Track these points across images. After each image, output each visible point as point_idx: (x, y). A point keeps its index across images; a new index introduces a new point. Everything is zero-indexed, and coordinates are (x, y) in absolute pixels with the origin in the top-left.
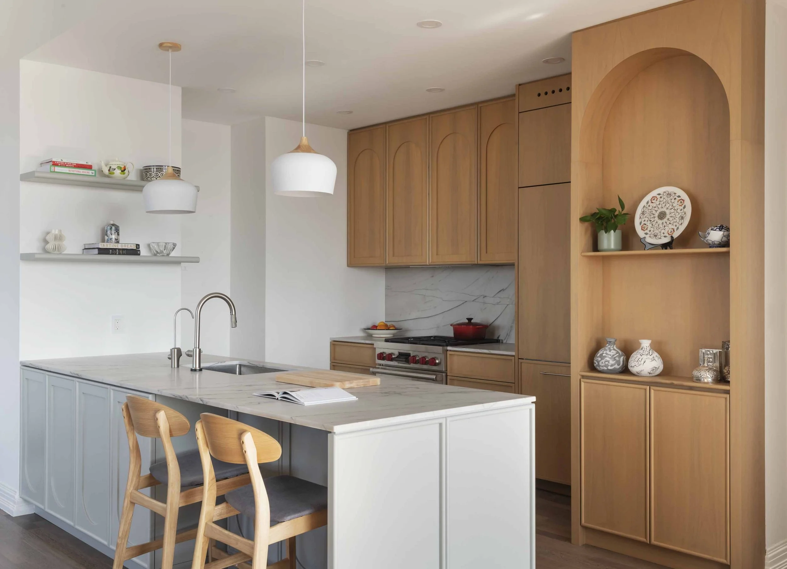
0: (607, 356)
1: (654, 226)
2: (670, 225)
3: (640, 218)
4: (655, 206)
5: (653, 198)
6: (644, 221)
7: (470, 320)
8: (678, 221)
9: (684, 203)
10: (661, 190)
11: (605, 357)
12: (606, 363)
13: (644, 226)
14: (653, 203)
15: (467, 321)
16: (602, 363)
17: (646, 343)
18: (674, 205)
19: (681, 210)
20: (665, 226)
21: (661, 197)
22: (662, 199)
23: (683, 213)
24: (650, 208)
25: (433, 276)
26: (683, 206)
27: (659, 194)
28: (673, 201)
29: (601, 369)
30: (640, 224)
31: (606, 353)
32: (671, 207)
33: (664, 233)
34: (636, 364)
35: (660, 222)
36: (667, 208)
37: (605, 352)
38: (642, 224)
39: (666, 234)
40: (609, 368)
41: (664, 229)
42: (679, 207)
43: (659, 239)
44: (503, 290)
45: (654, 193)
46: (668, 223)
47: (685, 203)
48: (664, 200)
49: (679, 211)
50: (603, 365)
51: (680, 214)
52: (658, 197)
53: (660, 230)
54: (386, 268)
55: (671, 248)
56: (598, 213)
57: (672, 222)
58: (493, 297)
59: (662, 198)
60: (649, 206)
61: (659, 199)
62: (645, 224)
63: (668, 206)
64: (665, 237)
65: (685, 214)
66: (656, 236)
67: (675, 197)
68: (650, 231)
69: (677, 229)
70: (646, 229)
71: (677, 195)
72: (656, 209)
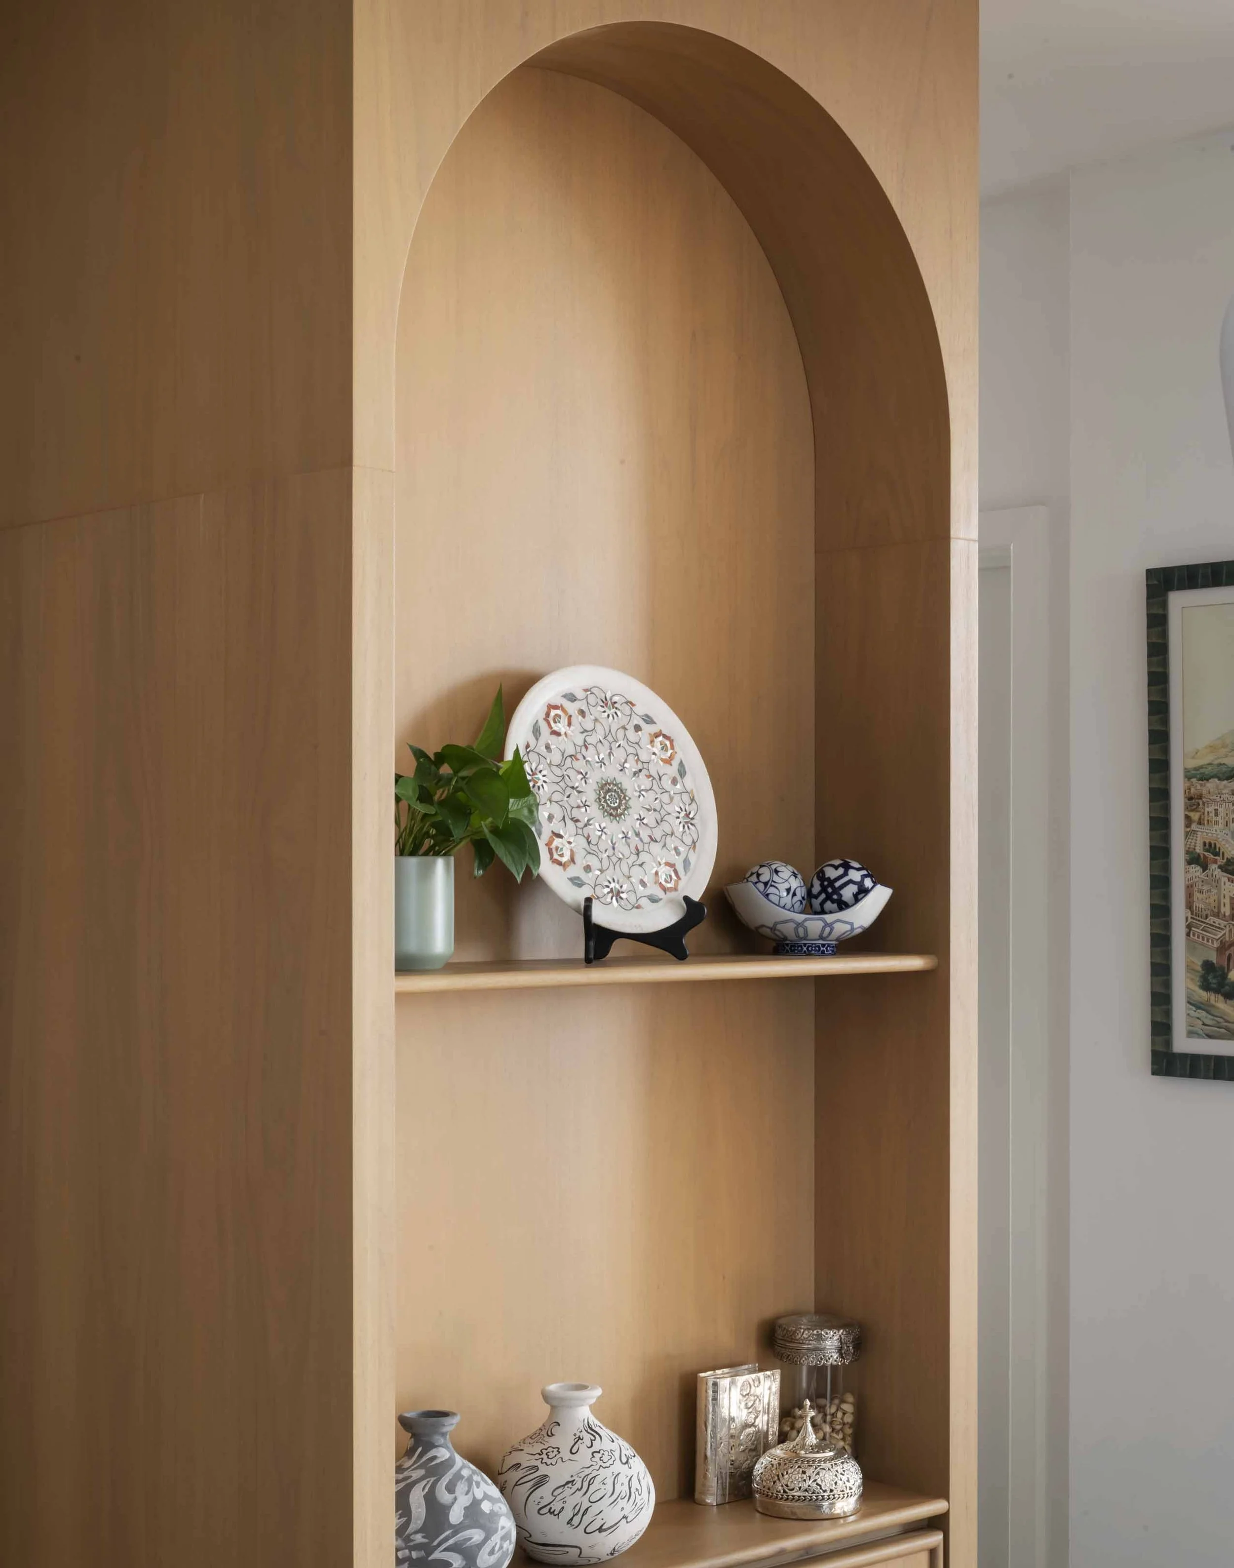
0: (496, 1506)
1: (595, 848)
2: (655, 848)
4: (572, 751)
5: (554, 712)
8: (679, 830)
9: (677, 748)
10: (572, 679)
12: (506, 1546)
13: (557, 842)
14: (558, 734)
18: (642, 756)
19: (675, 781)
20: (638, 852)
21: (582, 713)
22: (588, 723)
23: (687, 798)
24: (555, 757)
26: (676, 764)
27: (571, 698)
28: (632, 735)
31: (484, 1498)
32: (632, 764)
33: (644, 884)
34: (628, 1507)
35: (614, 829)
36: (622, 768)
39: (653, 888)
41: (641, 865)
42: (664, 769)
43: (635, 910)
45: (552, 688)
46: (646, 838)
47: (681, 753)
48: (600, 730)
49: (666, 784)
51: (678, 802)
52: (571, 708)
53: (626, 869)
55: (681, 955)
57: (657, 834)
59: (589, 718)
60: (548, 747)
61: (577, 719)
62: (559, 836)
63: (619, 754)
64: (653, 900)
65: (693, 800)
66: (619, 893)
67: (637, 721)
68: (588, 869)
69: (686, 863)
70: (572, 860)
71: (640, 710)
72: (580, 765)
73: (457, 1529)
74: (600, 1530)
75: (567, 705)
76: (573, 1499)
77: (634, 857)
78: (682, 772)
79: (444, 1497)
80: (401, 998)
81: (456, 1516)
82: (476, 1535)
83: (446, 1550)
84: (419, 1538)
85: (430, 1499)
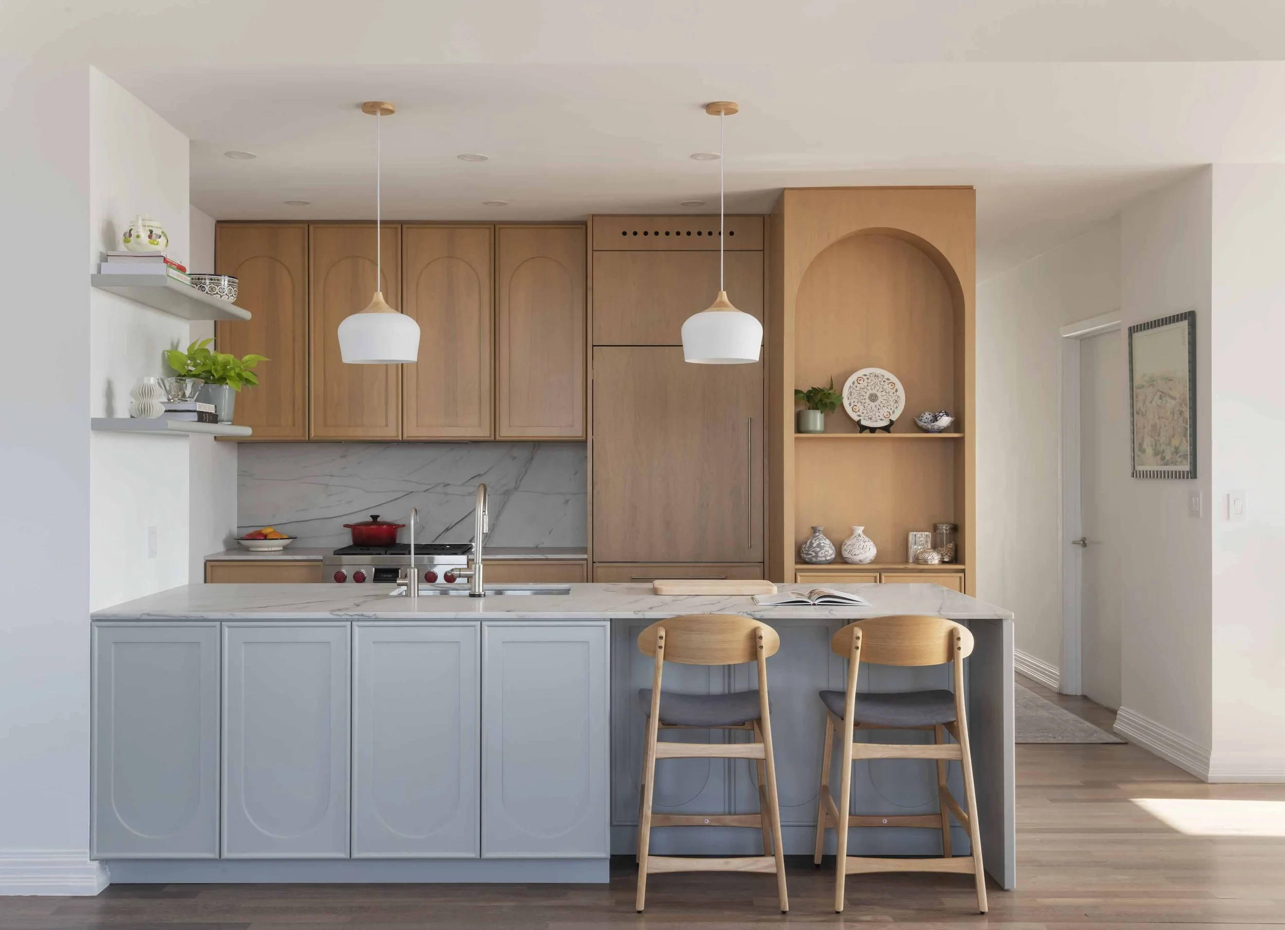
0: (825, 545)
1: (866, 408)
2: (884, 408)
3: (848, 399)
4: (863, 387)
5: (859, 379)
6: (854, 402)
7: (375, 517)
8: (892, 404)
9: (895, 386)
10: (867, 371)
11: (824, 547)
12: (826, 553)
13: (854, 408)
14: (860, 383)
15: (371, 519)
16: (822, 553)
17: (860, 530)
18: (885, 388)
19: (893, 393)
20: (879, 409)
21: (868, 379)
22: (869, 381)
23: (897, 397)
24: (858, 388)
25: (344, 456)
26: (895, 389)
27: (865, 375)
28: (882, 383)
29: (818, 560)
30: (850, 405)
31: (823, 543)
32: (881, 390)
33: (879, 416)
34: (862, 551)
35: (873, 404)
36: (878, 391)
37: (821, 542)
38: (852, 406)
39: (882, 417)
40: (828, 558)
41: (879, 412)
42: (890, 390)
43: (875, 422)
44: (479, 475)
45: (860, 373)
46: (882, 406)
47: (897, 387)
48: (873, 382)
49: (891, 394)
50: (822, 555)
51: (894, 398)
52: (865, 378)
53: (874, 413)
54: (238, 443)
55: (889, 432)
56: (812, 391)
57: (886, 405)
58: (461, 485)
60: (856, 387)
61: (866, 380)
62: (856, 406)
63: (877, 388)
64: (881, 420)
65: (898, 397)
66: (871, 418)
67: (884, 379)
68: (863, 413)
69: (893, 412)
70: (859, 411)
71: (886, 377)
72: (865, 390)
73: (815, 547)
74: (855, 555)
75: (864, 377)
76: (850, 548)
77: (877, 411)
78: (896, 391)
79: (813, 541)
80: (796, 439)
81: (814, 545)
82: (818, 549)
83: (812, 551)
84: (807, 549)
85: (811, 542)
